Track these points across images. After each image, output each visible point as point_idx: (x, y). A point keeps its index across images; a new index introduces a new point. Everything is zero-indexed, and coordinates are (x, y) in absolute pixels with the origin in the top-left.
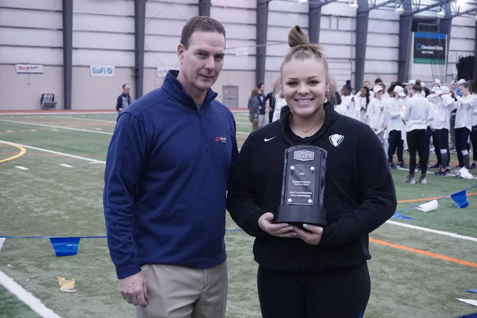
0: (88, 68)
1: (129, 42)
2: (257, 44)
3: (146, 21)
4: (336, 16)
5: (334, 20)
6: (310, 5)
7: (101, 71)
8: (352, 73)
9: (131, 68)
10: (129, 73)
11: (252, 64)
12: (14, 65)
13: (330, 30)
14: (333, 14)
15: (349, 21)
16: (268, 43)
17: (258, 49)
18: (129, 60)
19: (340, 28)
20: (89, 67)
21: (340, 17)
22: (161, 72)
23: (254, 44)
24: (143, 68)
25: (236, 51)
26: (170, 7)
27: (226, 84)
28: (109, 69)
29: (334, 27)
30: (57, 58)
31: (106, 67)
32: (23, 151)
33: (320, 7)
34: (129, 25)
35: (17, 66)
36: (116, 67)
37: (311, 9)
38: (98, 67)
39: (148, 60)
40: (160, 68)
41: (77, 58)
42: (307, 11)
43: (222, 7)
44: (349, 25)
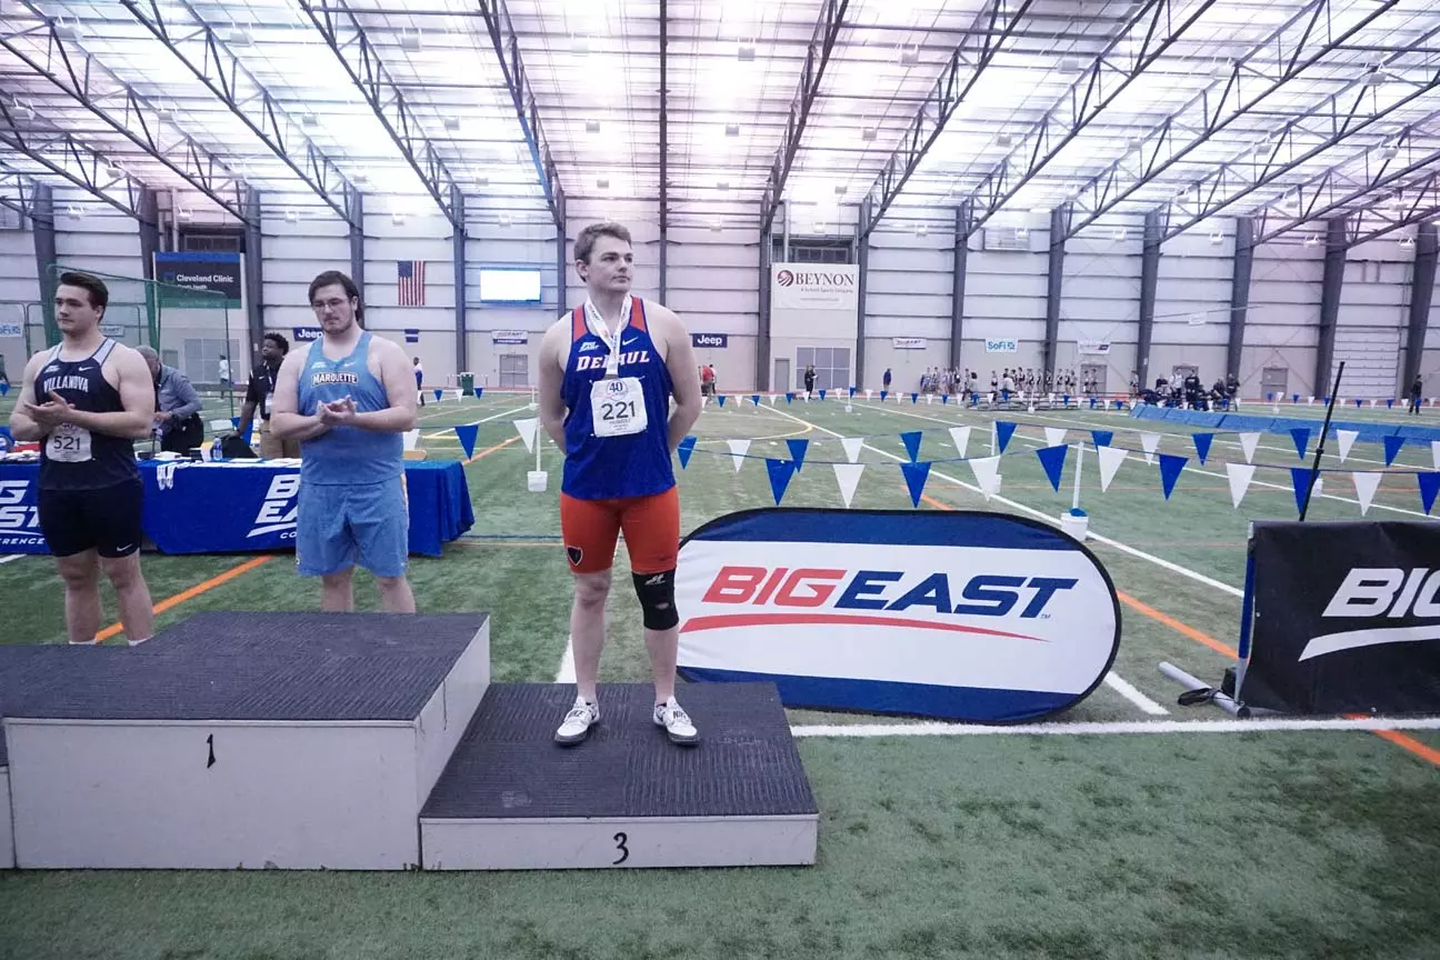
0: (982, 343)
1: (1040, 309)
2: (1233, 307)
3: (1064, 280)
4: (1376, 262)
5: (1371, 270)
6: (1328, 247)
7: (999, 346)
8: (1400, 349)
9: (1040, 342)
10: (1036, 349)
11: (1222, 335)
12: (891, 338)
13: (1364, 283)
14: (1369, 259)
15: (1400, 268)
16: (1249, 305)
17: (1233, 314)
18: (1038, 331)
19: (1381, 281)
20: (984, 340)
21: (1383, 262)
22: (1082, 346)
23: (1228, 306)
24: (1056, 342)
25: (1189, 318)
26: (1100, 261)
27: (1179, 364)
28: (1009, 344)
29: (1370, 278)
30: (944, 329)
31: (1006, 340)
32: (810, 429)
33: (1345, 250)
34: (1042, 287)
35: (895, 341)
36: (1019, 341)
37: (1328, 254)
38: (997, 341)
39: (1064, 331)
40: (1081, 342)
41: (968, 329)
42: (1323, 257)
43: (1179, 257)
44: (1400, 274)
